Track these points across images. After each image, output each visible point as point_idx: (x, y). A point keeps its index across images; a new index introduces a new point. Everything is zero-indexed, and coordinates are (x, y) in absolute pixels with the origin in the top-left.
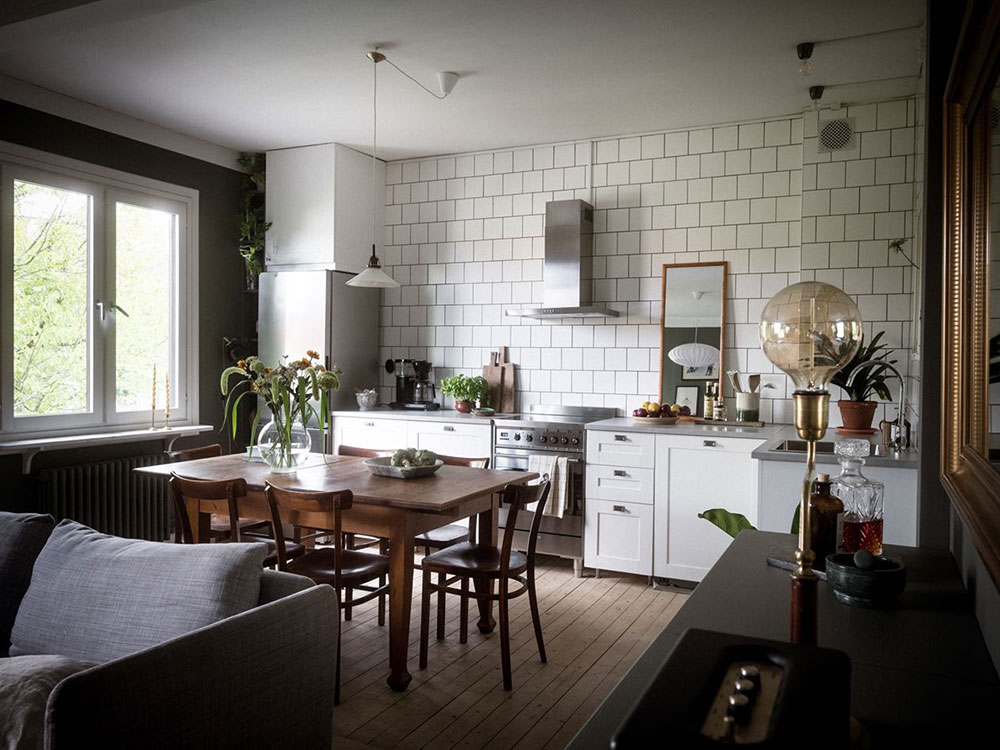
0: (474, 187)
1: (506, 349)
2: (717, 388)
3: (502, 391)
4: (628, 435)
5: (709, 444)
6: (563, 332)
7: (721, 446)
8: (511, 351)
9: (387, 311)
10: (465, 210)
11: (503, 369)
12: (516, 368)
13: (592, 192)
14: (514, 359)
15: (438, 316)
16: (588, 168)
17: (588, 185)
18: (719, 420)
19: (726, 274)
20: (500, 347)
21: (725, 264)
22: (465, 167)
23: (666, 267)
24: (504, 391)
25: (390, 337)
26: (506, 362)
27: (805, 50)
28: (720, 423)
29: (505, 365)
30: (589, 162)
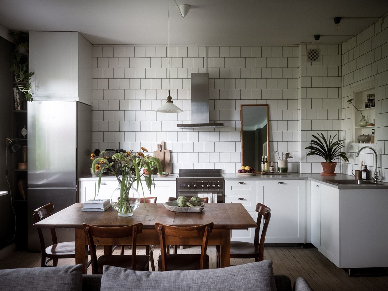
0: (145, 63)
1: (165, 143)
2: (267, 158)
3: (164, 163)
4: (245, 182)
5: (281, 183)
6: (193, 135)
7: (286, 184)
8: (167, 144)
9: (95, 124)
10: (140, 73)
11: (164, 153)
12: (171, 152)
13: (207, 70)
14: (169, 148)
15: (125, 127)
16: (205, 59)
17: (205, 66)
18: (273, 172)
19: (268, 110)
20: (162, 142)
21: (267, 105)
22: (140, 52)
23: (242, 106)
24: (165, 163)
25: (97, 137)
26: (165, 149)
27: (338, 20)
28: (273, 173)
29: (165, 151)
30: (205, 56)
